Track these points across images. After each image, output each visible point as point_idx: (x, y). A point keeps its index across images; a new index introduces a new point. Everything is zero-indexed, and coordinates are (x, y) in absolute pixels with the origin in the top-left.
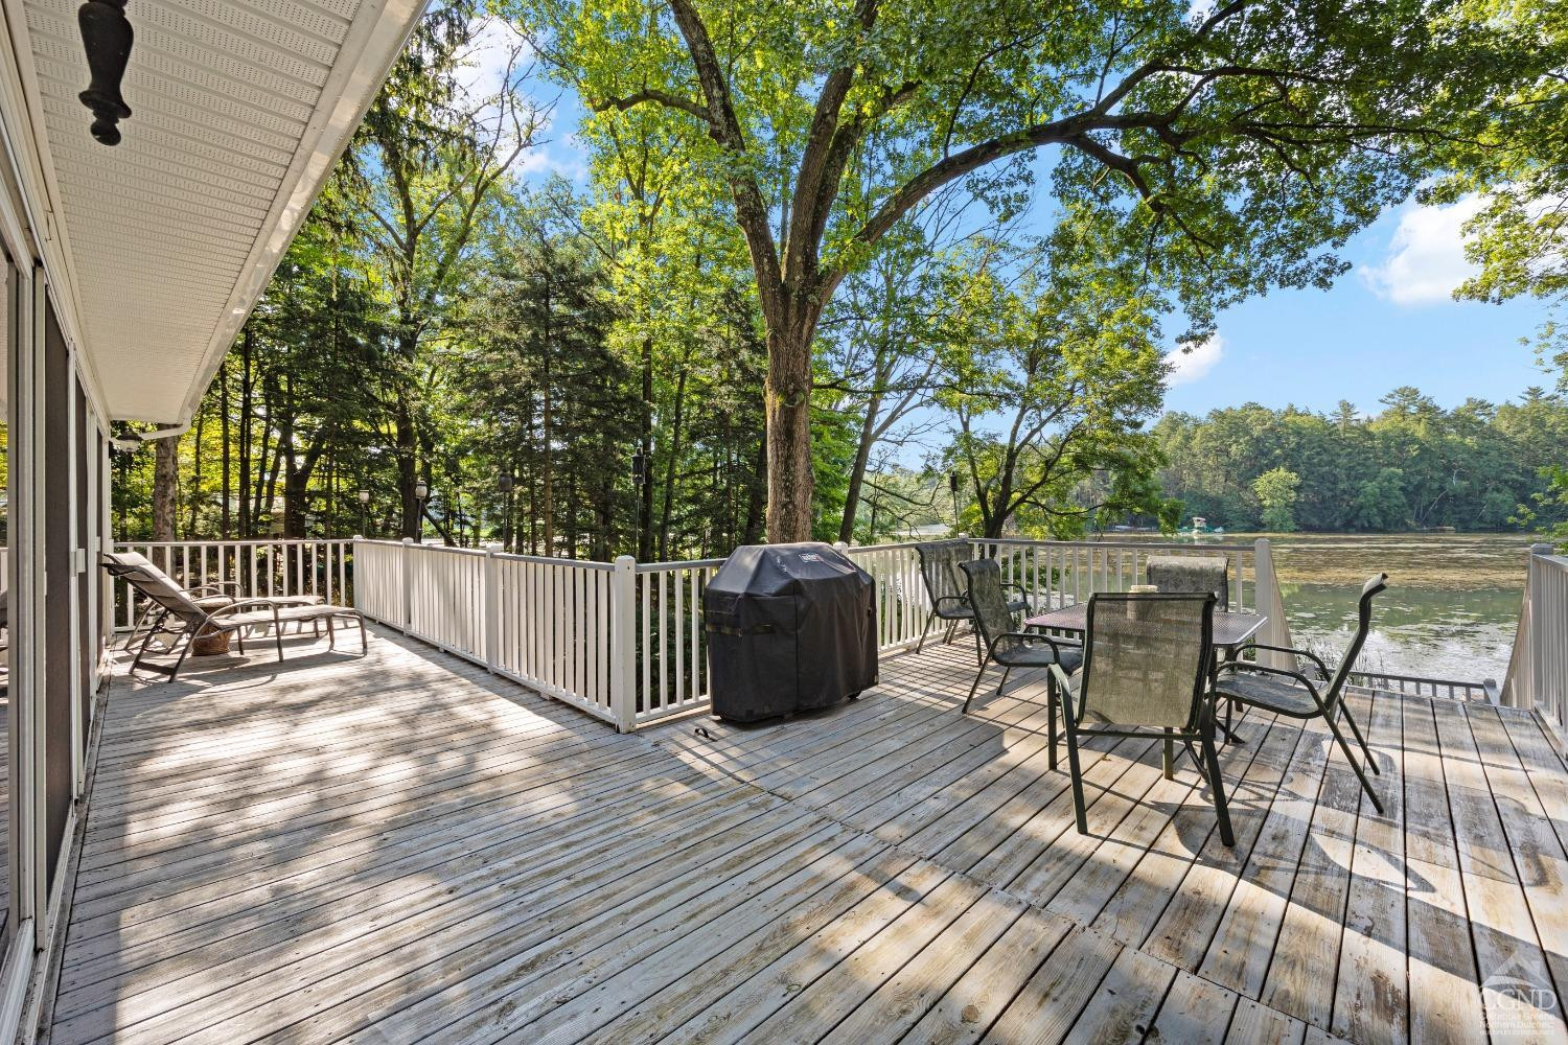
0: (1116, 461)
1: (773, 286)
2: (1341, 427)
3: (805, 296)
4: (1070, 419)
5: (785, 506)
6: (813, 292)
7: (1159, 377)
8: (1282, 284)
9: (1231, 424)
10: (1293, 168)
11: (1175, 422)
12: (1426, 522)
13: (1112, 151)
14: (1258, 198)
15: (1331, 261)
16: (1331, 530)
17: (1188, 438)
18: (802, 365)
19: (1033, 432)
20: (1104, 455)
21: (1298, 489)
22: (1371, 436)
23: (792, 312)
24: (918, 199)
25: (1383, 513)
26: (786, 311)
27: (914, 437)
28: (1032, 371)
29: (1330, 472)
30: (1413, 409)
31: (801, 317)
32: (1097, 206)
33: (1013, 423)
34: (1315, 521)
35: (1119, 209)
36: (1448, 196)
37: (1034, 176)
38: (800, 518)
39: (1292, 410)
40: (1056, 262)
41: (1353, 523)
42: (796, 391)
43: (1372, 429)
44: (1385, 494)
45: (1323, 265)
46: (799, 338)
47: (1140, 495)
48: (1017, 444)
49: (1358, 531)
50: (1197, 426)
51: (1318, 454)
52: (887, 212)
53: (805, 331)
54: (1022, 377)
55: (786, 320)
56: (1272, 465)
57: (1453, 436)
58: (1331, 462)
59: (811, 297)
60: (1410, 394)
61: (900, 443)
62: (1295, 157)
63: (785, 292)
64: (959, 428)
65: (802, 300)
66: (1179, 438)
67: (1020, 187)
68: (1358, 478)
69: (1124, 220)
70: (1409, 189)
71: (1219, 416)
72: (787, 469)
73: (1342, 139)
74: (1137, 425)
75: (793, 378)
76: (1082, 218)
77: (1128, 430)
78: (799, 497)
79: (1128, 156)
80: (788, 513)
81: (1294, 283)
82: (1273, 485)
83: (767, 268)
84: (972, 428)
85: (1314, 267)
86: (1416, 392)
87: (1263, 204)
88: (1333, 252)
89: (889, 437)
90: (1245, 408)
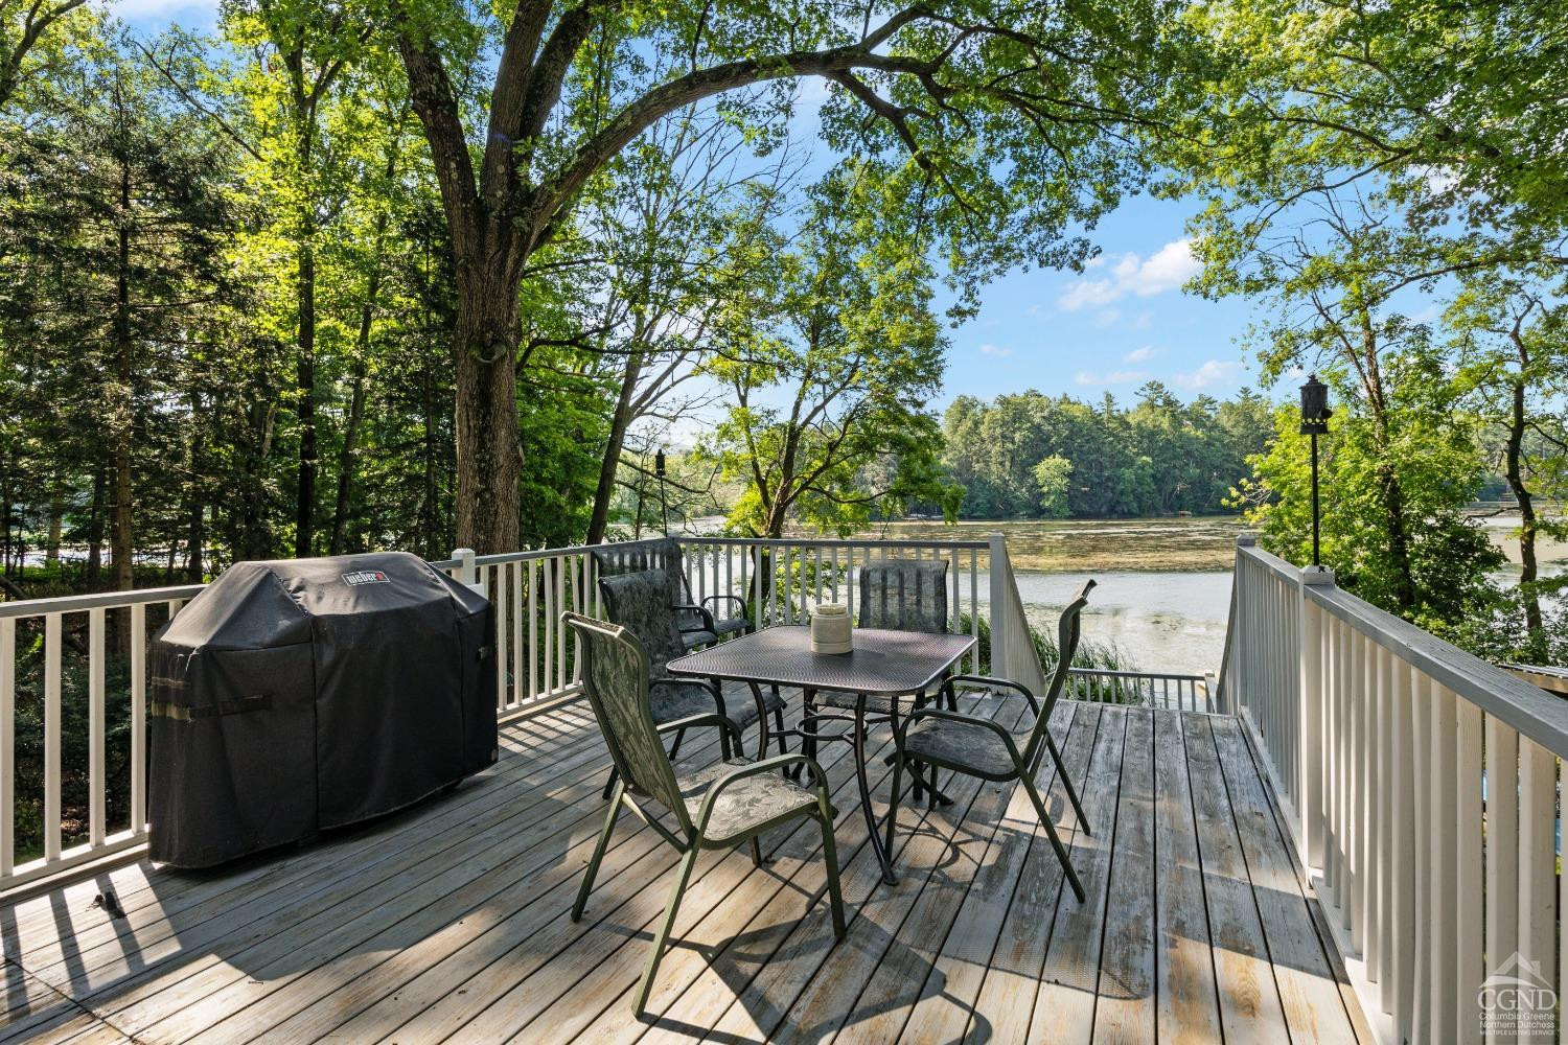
0: (897, 442)
1: (464, 200)
2: (1105, 416)
3: (509, 218)
4: (854, 397)
5: (478, 494)
6: (521, 214)
7: (939, 352)
8: (1042, 263)
9: (1015, 411)
10: (1051, 146)
11: (964, 407)
12: (1171, 508)
13: (878, 95)
14: (1021, 172)
15: (1085, 244)
16: (1097, 516)
17: (976, 424)
18: (504, 308)
19: (816, 410)
20: (885, 437)
21: (1071, 476)
22: (1127, 426)
23: (491, 238)
24: (661, 114)
25: (1139, 498)
26: (482, 236)
27: (690, 412)
28: (814, 341)
29: (1097, 460)
30: (1160, 402)
31: (504, 245)
32: (865, 156)
33: (795, 398)
34: (1085, 507)
35: (889, 162)
36: (1174, 192)
37: (794, 108)
38: (502, 509)
39: (1066, 400)
40: (823, 213)
41: (1116, 511)
42: (495, 341)
43: (1129, 419)
44: (1140, 481)
45: (1077, 247)
46: (501, 272)
47: (924, 481)
48: (800, 422)
49: (1119, 518)
50: (986, 411)
51: (1088, 441)
52: (620, 125)
53: (510, 263)
54: (802, 347)
55: (482, 246)
56: (1051, 451)
57: (1189, 429)
58: (1098, 450)
59: (518, 221)
60: (1156, 387)
61: (674, 419)
62: (1052, 133)
63: (481, 211)
64: (735, 401)
65: (505, 225)
66: (970, 424)
67: (780, 118)
68: (1119, 466)
69: (894, 175)
70: (1143, 182)
71: (1004, 402)
72: (482, 445)
73: (1092, 120)
74: (919, 405)
75: (491, 325)
76: (852, 166)
77: (912, 411)
78: (499, 483)
79: (897, 105)
80: (484, 503)
81: (1053, 264)
82: (1051, 470)
83: (455, 176)
84: (750, 402)
85: (1072, 250)
86: (1161, 386)
87: (1026, 179)
88: (1085, 236)
89: (657, 412)
90: (1026, 395)
